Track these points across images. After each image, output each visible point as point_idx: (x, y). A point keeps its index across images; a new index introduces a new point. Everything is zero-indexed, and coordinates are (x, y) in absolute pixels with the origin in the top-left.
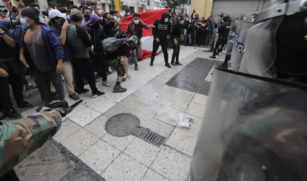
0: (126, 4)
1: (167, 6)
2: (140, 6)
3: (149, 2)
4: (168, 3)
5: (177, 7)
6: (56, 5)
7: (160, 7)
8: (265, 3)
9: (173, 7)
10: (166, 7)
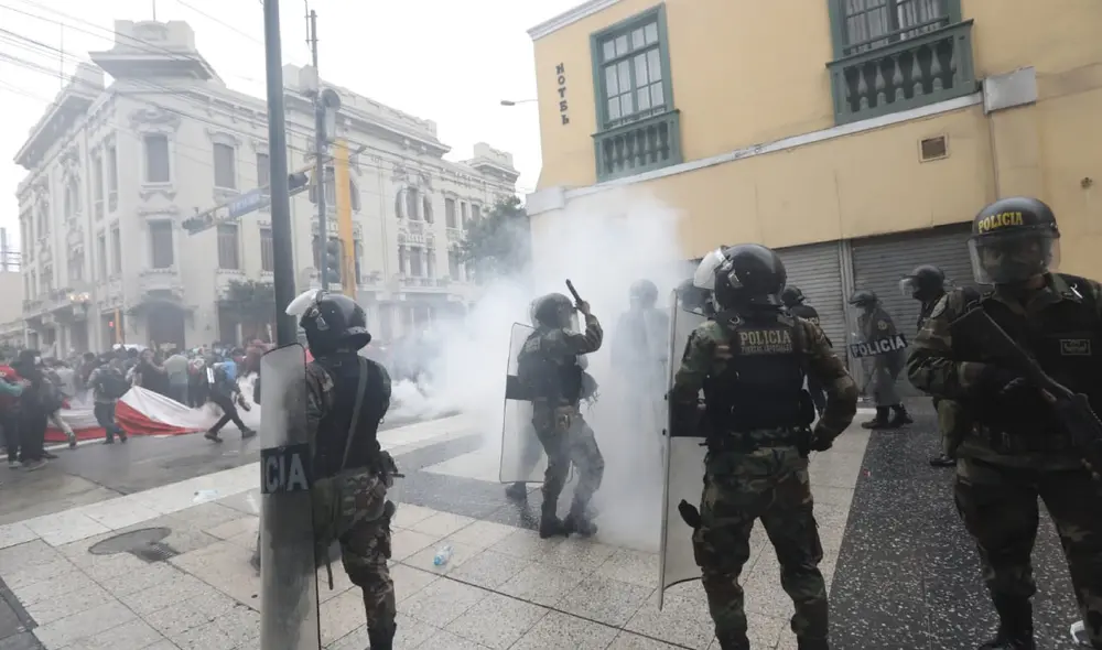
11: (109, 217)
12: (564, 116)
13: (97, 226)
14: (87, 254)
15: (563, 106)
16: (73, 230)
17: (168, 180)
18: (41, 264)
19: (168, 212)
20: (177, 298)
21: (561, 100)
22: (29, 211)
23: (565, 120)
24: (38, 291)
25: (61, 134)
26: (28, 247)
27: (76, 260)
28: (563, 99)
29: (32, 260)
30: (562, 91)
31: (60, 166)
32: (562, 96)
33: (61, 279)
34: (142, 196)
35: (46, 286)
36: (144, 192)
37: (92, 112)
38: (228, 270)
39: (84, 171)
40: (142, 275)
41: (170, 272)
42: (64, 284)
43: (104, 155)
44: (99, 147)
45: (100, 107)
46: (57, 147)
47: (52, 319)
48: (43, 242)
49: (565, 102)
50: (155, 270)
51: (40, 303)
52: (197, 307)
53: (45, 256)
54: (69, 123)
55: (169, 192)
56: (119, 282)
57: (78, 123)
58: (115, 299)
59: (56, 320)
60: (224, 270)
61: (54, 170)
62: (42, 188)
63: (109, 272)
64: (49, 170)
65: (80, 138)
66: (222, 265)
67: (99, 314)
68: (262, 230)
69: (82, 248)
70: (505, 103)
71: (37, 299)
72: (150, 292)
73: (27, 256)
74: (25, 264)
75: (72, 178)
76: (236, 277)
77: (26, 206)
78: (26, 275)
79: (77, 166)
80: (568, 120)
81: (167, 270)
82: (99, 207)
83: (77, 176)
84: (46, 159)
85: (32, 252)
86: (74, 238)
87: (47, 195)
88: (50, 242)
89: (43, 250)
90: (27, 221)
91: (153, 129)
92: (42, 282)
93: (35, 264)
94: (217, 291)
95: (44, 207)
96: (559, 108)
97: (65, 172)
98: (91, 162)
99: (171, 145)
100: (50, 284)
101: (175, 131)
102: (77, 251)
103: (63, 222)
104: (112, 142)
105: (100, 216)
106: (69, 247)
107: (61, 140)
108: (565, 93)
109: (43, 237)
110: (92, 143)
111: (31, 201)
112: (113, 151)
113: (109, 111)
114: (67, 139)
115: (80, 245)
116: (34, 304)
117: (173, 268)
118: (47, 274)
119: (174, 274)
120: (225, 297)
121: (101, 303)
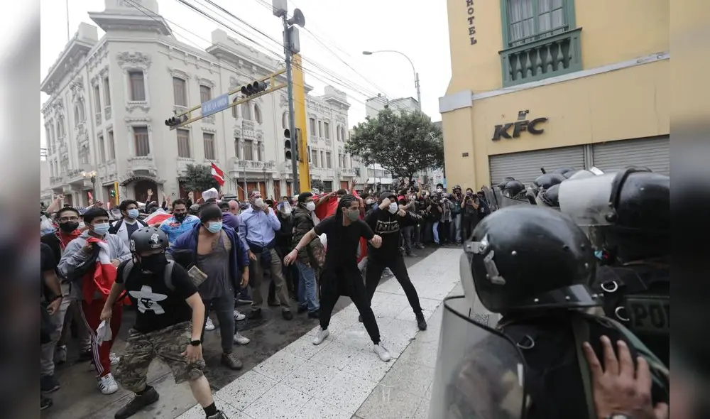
0: (317, 178)
1: (395, 174)
2: (342, 179)
3: (358, 171)
4: (397, 170)
5: (414, 174)
6: (194, 189)
7: (380, 178)
8: (595, 151)
9: (407, 176)
10: (394, 177)
11: (105, 124)
12: (472, 38)
13: (97, 130)
14: (91, 148)
15: (472, 31)
16: (81, 133)
17: (144, 99)
18: (61, 154)
19: (145, 121)
20: (153, 175)
21: (470, 26)
22: (51, 121)
23: (474, 42)
24: (59, 172)
25: (70, 70)
26: (51, 145)
27: (84, 150)
28: (472, 26)
29: (54, 152)
30: (471, 20)
31: (71, 91)
32: (471, 23)
33: (75, 163)
34: (127, 109)
35: (64, 167)
36: (129, 107)
37: (91, 54)
38: (184, 158)
39: (87, 94)
40: (129, 161)
41: (147, 159)
42: (77, 167)
43: (101, 83)
44: (97, 78)
45: (96, 51)
46: (68, 79)
47: (70, 188)
48: (61, 141)
49: (474, 28)
50: (138, 158)
51: (61, 179)
52: (165, 181)
53: (63, 149)
54: (76, 63)
55: (145, 107)
56: (113, 165)
57: (82, 63)
58: (111, 176)
59: (72, 189)
60: (182, 158)
61: (66, 94)
62: (59, 106)
63: (107, 159)
64: (63, 94)
65: (84, 72)
66: (181, 154)
67: (101, 185)
68: (204, 134)
69: (88, 144)
70: (366, 53)
71: (59, 176)
72: (135, 172)
73: (51, 149)
74: (50, 154)
75: (79, 99)
76: (189, 163)
77: (48, 118)
78: (51, 162)
79: (82, 91)
80: (476, 41)
81: (146, 157)
82: (98, 117)
83: (83, 97)
84: (61, 87)
85: (54, 147)
86: (83, 137)
87: (62, 110)
88: (66, 140)
89: (62, 146)
90: (49, 127)
91: (134, 66)
92: (62, 166)
93: (57, 154)
94: (178, 171)
95: (61, 117)
96: (469, 32)
97: (74, 96)
98: (91, 88)
99: (145, 76)
100: (67, 167)
101: (148, 68)
102: (84, 146)
103: (74, 127)
104: (105, 74)
105: (99, 123)
106: (79, 144)
107: (71, 74)
108: (473, 21)
109: (61, 137)
110: (92, 75)
111: (52, 115)
112: (107, 80)
113: (102, 55)
114: (74, 73)
115: (86, 142)
116: (57, 180)
117: (149, 156)
118: (65, 161)
119: (151, 160)
120: (184, 175)
121: (102, 178)
